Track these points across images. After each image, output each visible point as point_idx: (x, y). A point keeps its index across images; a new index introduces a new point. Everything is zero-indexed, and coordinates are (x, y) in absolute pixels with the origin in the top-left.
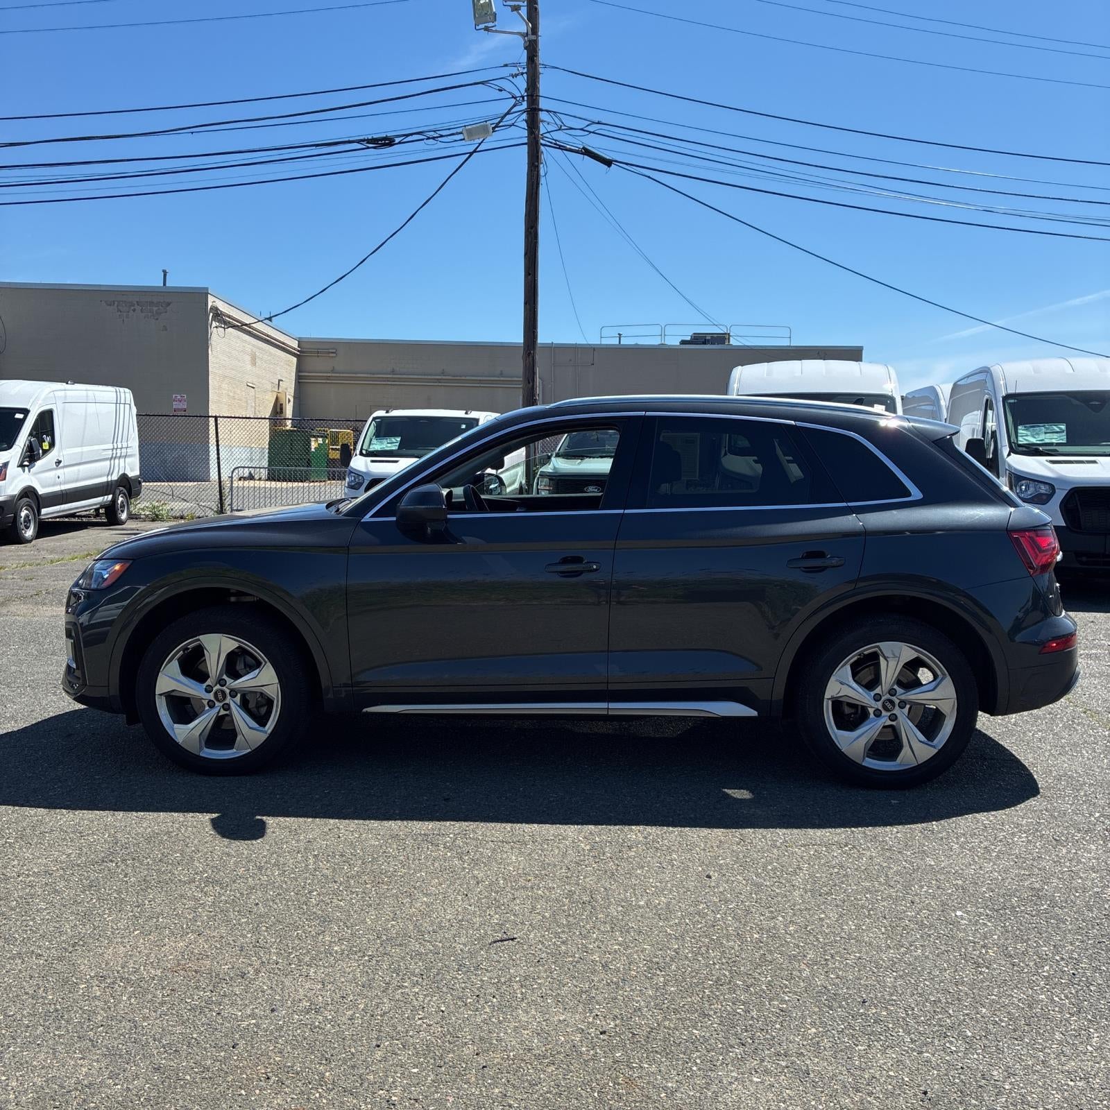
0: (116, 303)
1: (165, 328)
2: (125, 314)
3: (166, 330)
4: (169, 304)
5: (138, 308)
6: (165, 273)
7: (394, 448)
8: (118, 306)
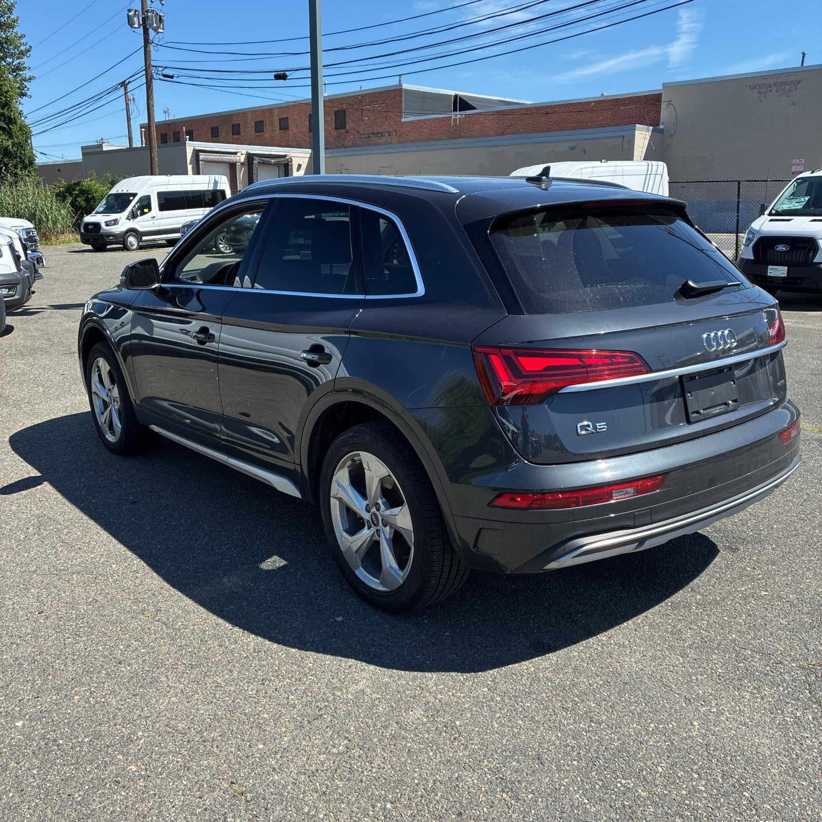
0: (758, 87)
1: (794, 104)
2: (763, 95)
3: (795, 105)
4: (799, 82)
5: (774, 88)
6: (804, 54)
7: (799, 208)
8: (758, 89)
